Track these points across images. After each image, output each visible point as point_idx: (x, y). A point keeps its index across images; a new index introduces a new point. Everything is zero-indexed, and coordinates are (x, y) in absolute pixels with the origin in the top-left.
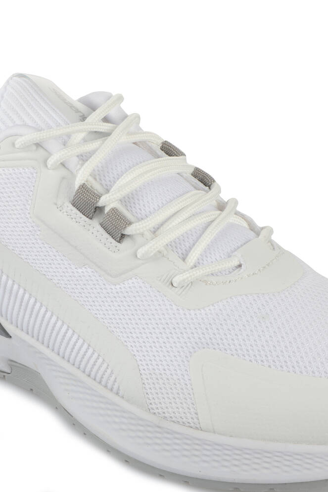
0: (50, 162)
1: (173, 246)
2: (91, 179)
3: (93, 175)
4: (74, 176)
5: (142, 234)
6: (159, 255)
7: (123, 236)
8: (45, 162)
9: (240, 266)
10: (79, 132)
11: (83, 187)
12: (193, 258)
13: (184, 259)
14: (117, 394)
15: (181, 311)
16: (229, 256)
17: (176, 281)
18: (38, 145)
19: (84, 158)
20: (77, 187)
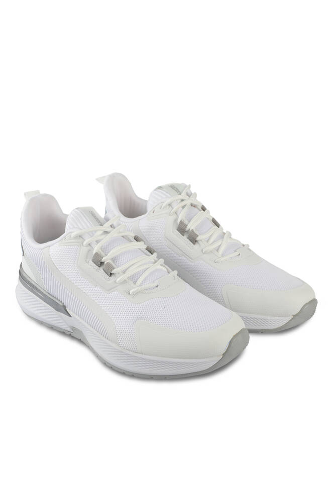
0: (84, 243)
1: (131, 278)
2: (100, 251)
3: (101, 248)
4: (93, 249)
5: (119, 273)
6: (125, 282)
7: (111, 274)
8: (82, 243)
9: (158, 286)
10: (99, 231)
11: (96, 253)
12: (139, 282)
13: (135, 284)
14: (107, 339)
15: (133, 305)
16: (154, 282)
17: (131, 292)
18: (80, 236)
19: (98, 242)
20: (94, 253)
